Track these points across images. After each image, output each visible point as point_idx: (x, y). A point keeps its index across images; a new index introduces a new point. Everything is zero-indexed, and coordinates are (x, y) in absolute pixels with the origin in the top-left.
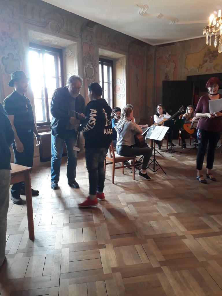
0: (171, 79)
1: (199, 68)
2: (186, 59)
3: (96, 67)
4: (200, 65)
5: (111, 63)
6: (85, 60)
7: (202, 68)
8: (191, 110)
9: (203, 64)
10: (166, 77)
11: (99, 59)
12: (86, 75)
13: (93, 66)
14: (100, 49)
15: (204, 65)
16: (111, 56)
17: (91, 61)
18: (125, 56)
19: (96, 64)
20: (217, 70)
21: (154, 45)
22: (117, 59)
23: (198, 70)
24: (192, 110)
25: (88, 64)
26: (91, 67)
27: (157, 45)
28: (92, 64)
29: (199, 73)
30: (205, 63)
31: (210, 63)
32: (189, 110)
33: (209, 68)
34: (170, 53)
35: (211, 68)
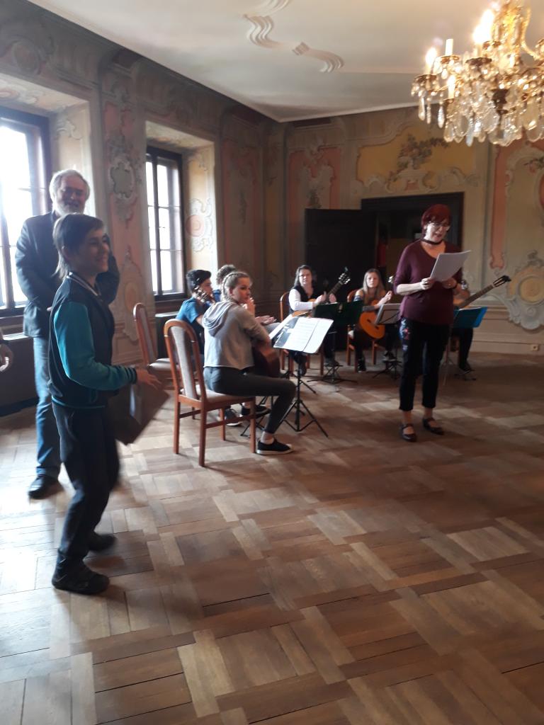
0: (325, 205)
1: (390, 180)
2: (358, 157)
3: (140, 166)
4: (392, 174)
5: (176, 159)
6: (111, 149)
7: (395, 180)
8: (374, 279)
9: (399, 171)
10: (314, 199)
11: (145, 146)
12: (115, 185)
13: (131, 165)
14: (148, 123)
15: (400, 174)
16: (177, 143)
17: (124, 152)
18: (211, 143)
19: (139, 159)
20: (431, 187)
21: (282, 120)
22: (192, 152)
23: (386, 186)
24: (377, 281)
25: (117, 160)
26: (127, 166)
27: (289, 122)
28: (129, 159)
29: (389, 192)
30: (403, 169)
31: (415, 169)
32: (370, 279)
33: (412, 182)
34: (320, 142)
35: (417, 181)
